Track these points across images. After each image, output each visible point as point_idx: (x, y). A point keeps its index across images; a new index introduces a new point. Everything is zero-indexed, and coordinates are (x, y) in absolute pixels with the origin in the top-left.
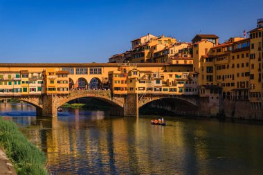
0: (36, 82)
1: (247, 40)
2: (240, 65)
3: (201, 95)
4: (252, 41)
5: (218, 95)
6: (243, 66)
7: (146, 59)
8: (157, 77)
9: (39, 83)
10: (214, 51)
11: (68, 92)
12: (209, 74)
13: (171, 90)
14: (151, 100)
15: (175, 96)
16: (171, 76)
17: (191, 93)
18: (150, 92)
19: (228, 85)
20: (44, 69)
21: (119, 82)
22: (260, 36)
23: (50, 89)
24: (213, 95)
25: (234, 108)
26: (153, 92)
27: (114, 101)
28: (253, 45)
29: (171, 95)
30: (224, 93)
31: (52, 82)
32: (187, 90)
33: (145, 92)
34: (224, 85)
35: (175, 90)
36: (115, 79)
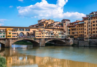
0: (2, 33)
1: (83, 21)
2: (80, 29)
3: (67, 39)
4: (85, 21)
5: (72, 39)
6: (81, 29)
7: (44, 26)
8: (52, 32)
9: (3, 34)
10: (71, 24)
11: (17, 38)
12: (69, 32)
13: (57, 37)
14: (50, 41)
15: (58, 39)
16: (56, 32)
17: (63, 38)
18: (49, 38)
19: (76, 35)
20: (6, 28)
21: (38, 34)
22: (88, 20)
23: (9, 36)
24: (71, 39)
25: (78, 43)
26: (51, 38)
27: (36, 41)
28: (85, 23)
29: (57, 39)
30: (74, 38)
31: (10, 34)
32: (62, 37)
33: (48, 38)
34: (74, 35)
35: (58, 37)
36: (36, 33)
